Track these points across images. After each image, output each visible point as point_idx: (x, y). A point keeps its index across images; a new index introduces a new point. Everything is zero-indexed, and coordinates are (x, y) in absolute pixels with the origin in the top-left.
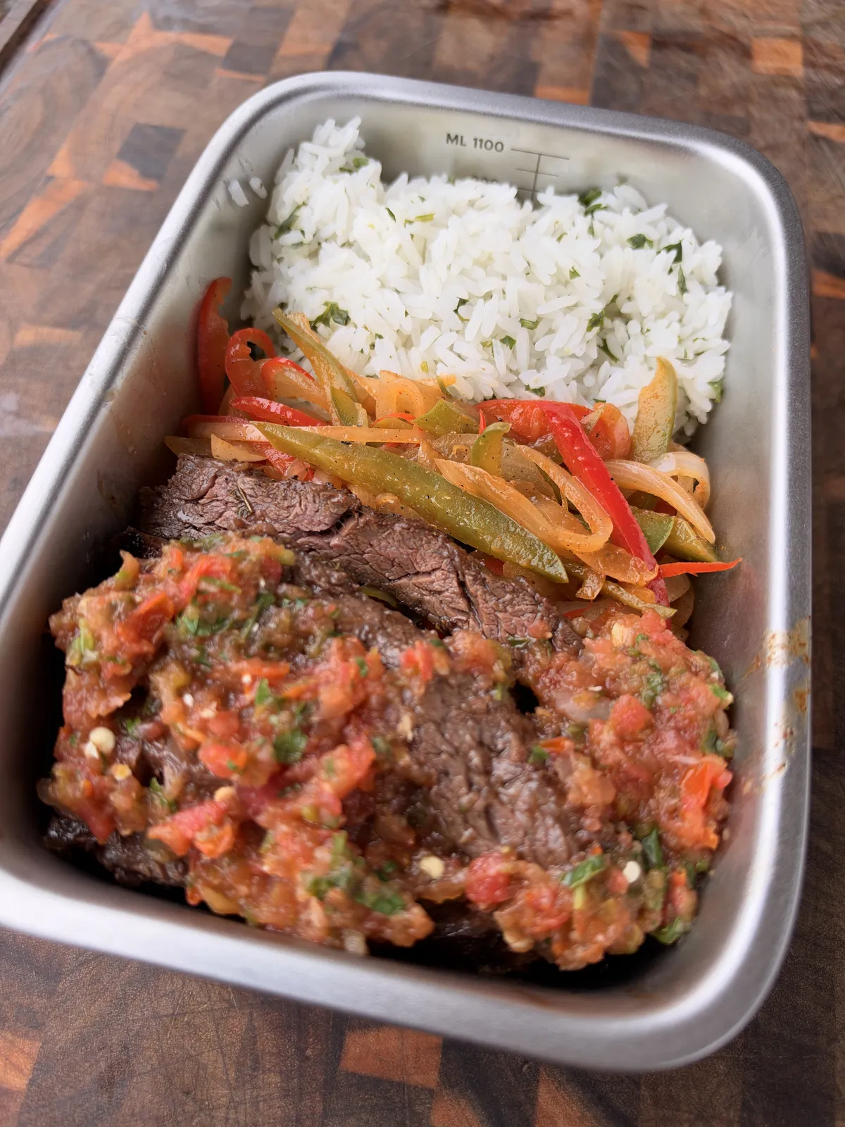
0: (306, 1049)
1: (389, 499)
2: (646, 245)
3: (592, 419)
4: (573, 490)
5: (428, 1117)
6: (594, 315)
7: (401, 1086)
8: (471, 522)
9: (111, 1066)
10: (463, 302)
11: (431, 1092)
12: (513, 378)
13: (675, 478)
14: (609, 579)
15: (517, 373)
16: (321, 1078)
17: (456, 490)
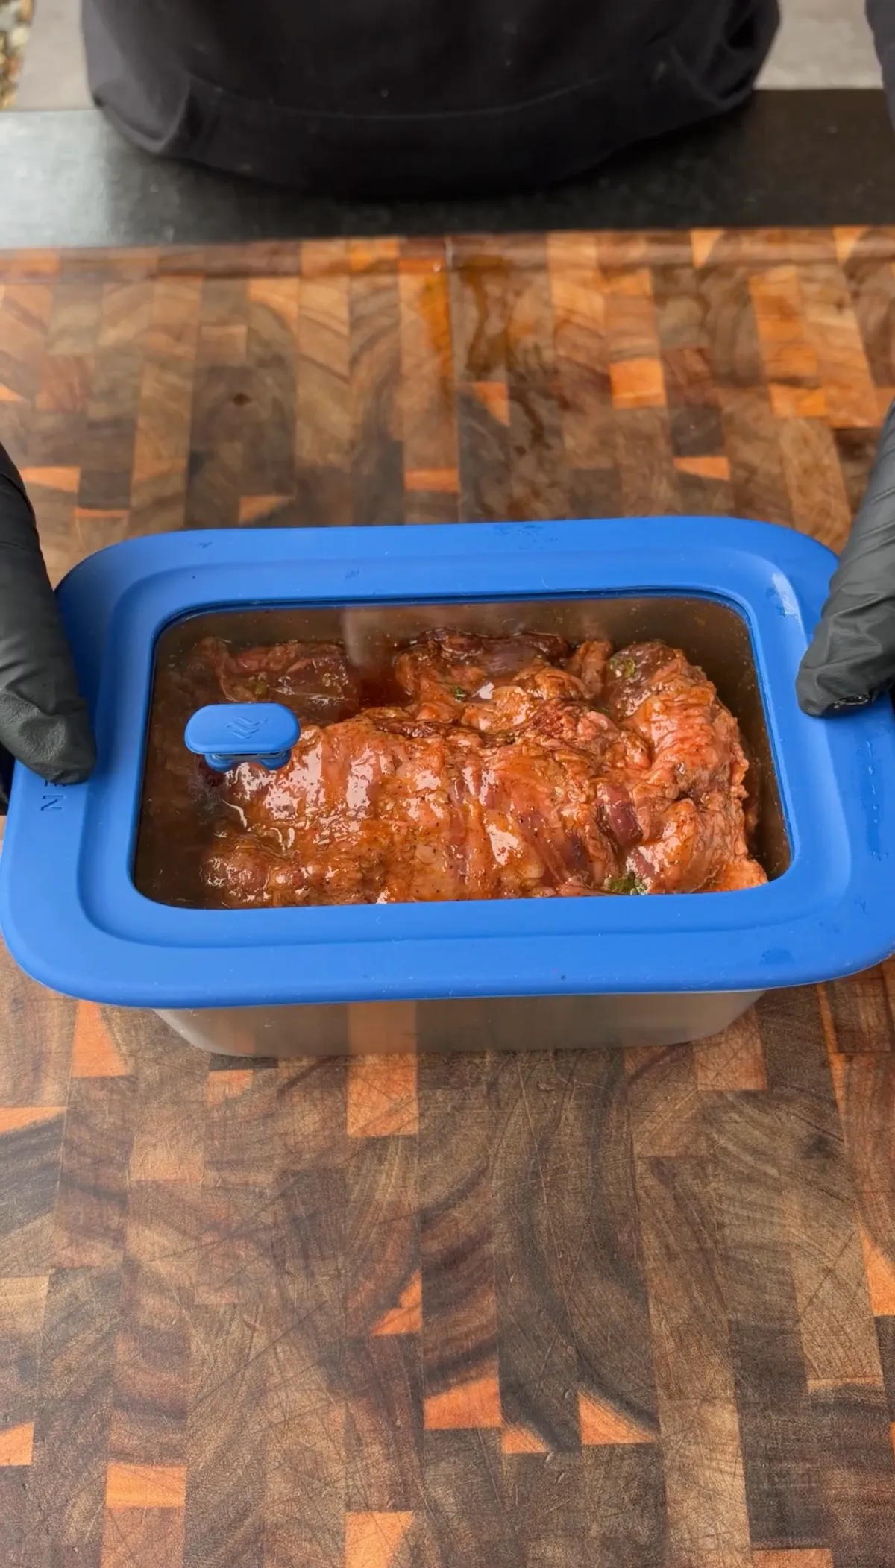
0: (396, 1420)
5: (501, 1448)
7: (474, 1431)
11: (499, 1430)
16: (412, 1439)
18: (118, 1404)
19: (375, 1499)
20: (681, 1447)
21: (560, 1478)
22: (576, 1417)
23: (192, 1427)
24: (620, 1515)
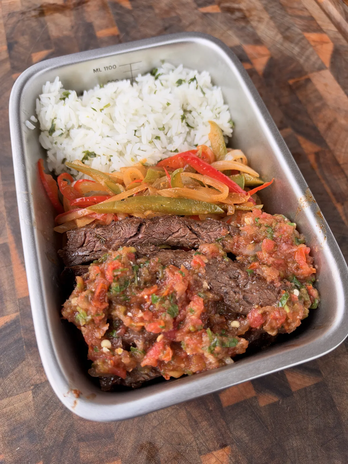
0: (209, 408)
1: (148, 212)
2: (183, 82)
3: (200, 152)
4: (207, 181)
5: (259, 405)
6: (182, 116)
7: (245, 401)
8: (181, 207)
9: (149, 452)
10: (135, 131)
11: (255, 397)
12: (165, 150)
13: (235, 160)
14: (235, 204)
15: (165, 148)
16: (219, 414)
17: (169, 199)
18: (80, 440)
19: (211, 446)
20: (333, 379)
21: (288, 410)
22: (286, 381)
23: (118, 439)
24: (319, 417)
